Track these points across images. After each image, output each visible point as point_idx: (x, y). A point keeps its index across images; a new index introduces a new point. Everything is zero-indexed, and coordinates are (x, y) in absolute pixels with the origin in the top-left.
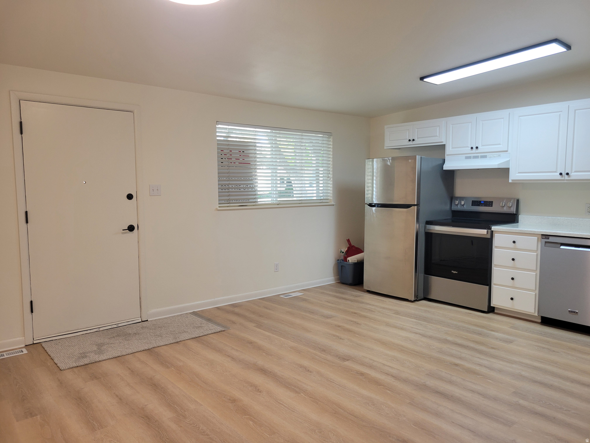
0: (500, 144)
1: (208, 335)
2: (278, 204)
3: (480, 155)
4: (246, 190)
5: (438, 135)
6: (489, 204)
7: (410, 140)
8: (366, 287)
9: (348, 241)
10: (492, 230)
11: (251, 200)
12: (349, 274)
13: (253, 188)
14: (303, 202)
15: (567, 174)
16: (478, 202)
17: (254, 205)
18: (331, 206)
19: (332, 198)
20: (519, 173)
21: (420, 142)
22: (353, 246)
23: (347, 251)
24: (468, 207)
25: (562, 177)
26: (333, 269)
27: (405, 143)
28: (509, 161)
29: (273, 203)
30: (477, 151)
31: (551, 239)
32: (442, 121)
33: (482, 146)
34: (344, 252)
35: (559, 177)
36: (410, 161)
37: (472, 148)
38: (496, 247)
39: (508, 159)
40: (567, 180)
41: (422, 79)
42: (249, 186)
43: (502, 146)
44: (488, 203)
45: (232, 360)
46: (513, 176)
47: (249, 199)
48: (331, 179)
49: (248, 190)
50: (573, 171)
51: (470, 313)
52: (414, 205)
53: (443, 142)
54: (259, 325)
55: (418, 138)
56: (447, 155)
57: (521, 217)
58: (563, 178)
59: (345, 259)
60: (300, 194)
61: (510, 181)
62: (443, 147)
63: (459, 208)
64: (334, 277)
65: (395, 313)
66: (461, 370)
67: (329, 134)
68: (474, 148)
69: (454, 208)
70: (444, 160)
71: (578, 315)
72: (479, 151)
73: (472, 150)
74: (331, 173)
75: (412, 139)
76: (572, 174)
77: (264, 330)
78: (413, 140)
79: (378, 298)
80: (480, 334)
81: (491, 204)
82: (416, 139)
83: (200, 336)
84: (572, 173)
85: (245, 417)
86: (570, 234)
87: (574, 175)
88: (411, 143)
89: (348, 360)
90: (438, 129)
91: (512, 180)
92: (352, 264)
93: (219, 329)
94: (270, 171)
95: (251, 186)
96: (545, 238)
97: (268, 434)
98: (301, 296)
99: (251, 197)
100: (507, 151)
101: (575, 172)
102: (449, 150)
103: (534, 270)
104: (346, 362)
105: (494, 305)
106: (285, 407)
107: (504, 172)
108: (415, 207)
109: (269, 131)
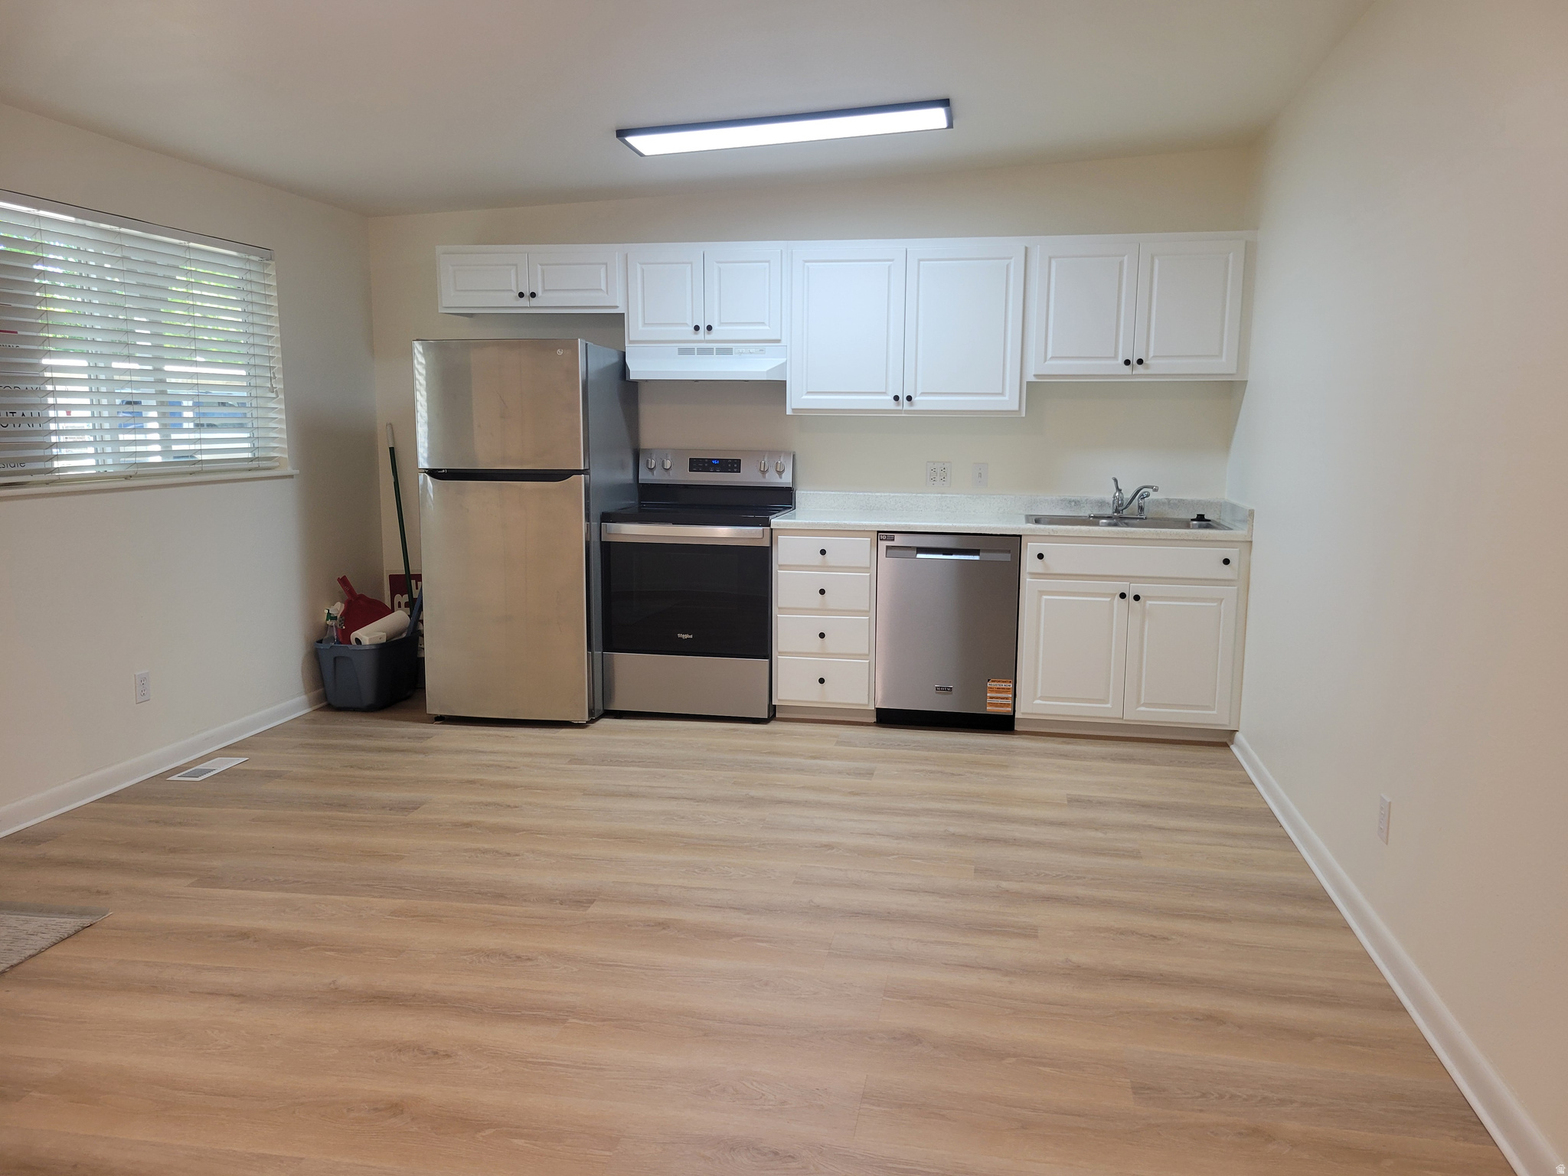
0: (763, 323)
1: (40, 952)
2: (127, 478)
3: (715, 346)
4: (10, 428)
5: (603, 287)
6: (733, 466)
7: (521, 295)
8: (433, 709)
9: (344, 581)
10: (772, 527)
11: (29, 466)
12: (365, 679)
13: (31, 420)
14: (206, 467)
15: (909, 398)
16: (706, 463)
17: (47, 483)
18: (284, 480)
19: (287, 456)
20: (809, 393)
21: (551, 300)
22: (362, 597)
23: (345, 614)
24: (684, 476)
25: (898, 405)
26: (302, 672)
27: (507, 302)
28: (784, 365)
29: (105, 475)
30: (709, 337)
31: (899, 540)
32: (614, 252)
33: (721, 324)
34: (338, 617)
35: (892, 405)
36: (560, 352)
37: (697, 328)
38: (782, 567)
39: (783, 360)
40: (906, 412)
41: (621, 133)
42: (19, 414)
43: (768, 328)
44: (730, 463)
45: (242, 1003)
46: (797, 399)
47: (22, 461)
48: (282, 396)
49: (17, 428)
50: (919, 392)
51: (734, 730)
52: (578, 472)
53: (617, 307)
54: (210, 879)
55: (545, 291)
56: (631, 342)
57: (800, 495)
58: (900, 408)
59: (345, 637)
60: (195, 443)
61: (789, 412)
62: (615, 322)
63: (657, 477)
64: (306, 693)
65: (571, 762)
66: (848, 854)
67: (266, 253)
68: (702, 328)
69: (645, 477)
70: (624, 353)
71: (952, 694)
72: (713, 335)
73: (696, 334)
74: (279, 376)
75: (527, 293)
76: (917, 398)
77: (242, 889)
78: (533, 295)
79: (485, 732)
80: (802, 770)
81: (735, 465)
82: (539, 293)
83: (17, 965)
84: (916, 396)
85: (484, 1134)
86: (936, 527)
87: (921, 402)
88: (524, 302)
89: (591, 902)
90: (603, 270)
91: (794, 410)
92: (373, 647)
93: (70, 924)
94: (84, 363)
95: (27, 414)
96: (886, 540)
97: (602, 1150)
98: (242, 767)
99: (26, 455)
100: (778, 341)
101: (923, 394)
102: (635, 329)
103: (866, 611)
104: (590, 909)
105: (779, 700)
106: (567, 1066)
107: (775, 390)
108: (581, 478)
109: (72, 219)
